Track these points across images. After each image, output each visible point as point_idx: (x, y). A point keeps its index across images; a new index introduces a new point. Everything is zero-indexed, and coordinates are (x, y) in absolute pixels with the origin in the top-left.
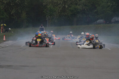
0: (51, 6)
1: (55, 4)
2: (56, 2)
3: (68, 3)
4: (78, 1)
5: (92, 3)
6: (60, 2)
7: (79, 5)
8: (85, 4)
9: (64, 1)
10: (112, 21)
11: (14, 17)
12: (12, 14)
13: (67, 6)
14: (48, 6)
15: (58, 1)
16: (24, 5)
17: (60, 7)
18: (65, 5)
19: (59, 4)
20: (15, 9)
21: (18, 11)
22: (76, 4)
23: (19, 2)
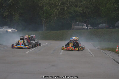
0: (48, 8)
1: (53, 6)
2: (54, 3)
3: (68, 5)
4: (78, 3)
5: (94, 5)
6: (58, 4)
7: (80, 7)
8: (86, 6)
9: (63, 3)
10: (115, 25)
11: (6, 20)
12: (4, 16)
13: (65, 8)
14: (45, 8)
15: (57, 3)
16: (18, 7)
17: (58, 9)
18: (63, 7)
19: (57, 5)
20: (8, 11)
21: (11, 13)
22: (76, 6)
23: (12, 3)
